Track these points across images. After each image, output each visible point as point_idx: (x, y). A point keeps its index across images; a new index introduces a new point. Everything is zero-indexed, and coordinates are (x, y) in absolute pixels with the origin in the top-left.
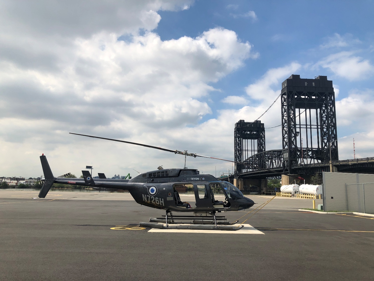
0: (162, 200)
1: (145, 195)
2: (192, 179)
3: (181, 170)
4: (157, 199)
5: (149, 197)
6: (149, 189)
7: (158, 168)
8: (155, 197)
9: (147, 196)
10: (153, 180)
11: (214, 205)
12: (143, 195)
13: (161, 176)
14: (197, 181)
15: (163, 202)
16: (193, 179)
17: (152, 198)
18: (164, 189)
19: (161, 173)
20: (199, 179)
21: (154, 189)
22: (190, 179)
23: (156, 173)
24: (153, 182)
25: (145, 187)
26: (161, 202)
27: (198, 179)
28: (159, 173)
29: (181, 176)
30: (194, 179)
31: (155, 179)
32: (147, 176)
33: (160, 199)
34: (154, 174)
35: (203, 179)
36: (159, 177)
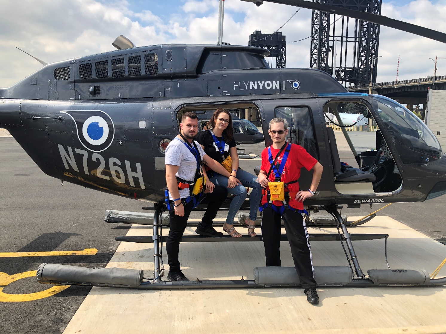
0: (134, 169)
1: (70, 149)
2: (253, 85)
3: (207, 51)
4: (115, 164)
5: (85, 154)
6: (81, 125)
7: (113, 44)
8: (106, 156)
9: (78, 151)
10: (96, 91)
11: (337, 182)
12: (60, 147)
13: (126, 74)
14: (273, 92)
15: (139, 174)
16: (255, 87)
17: (94, 159)
18: (142, 124)
19: (126, 61)
20: (278, 87)
21: (102, 123)
22: (243, 86)
23: (106, 63)
24: (97, 97)
25: (65, 118)
26: (131, 174)
27: (276, 85)
28: (121, 61)
29: (209, 72)
30: (258, 86)
31: (104, 86)
32: (74, 74)
33: (127, 163)
34: (101, 67)
35: (296, 85)
36: (119, 77)
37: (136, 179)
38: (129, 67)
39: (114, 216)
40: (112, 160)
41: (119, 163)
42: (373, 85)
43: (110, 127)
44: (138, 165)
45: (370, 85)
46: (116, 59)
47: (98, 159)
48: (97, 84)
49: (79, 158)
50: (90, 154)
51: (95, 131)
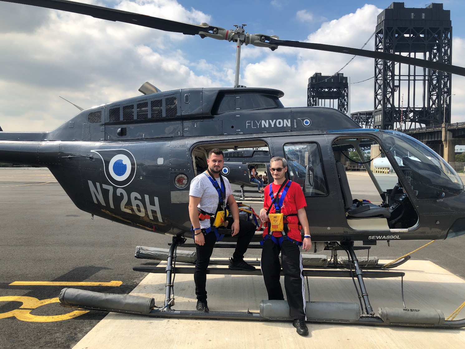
0: (152, 203)
1: (98, 184)
2: (265, 124)
3: (222, 94)
4: (136, 198)
5: (111, 189)
6: (107, 163)
7: (139, 90)
8: (129, 190)
9: (105, 186)
10: (123, 133)
11: (349, 217)
12: (90, 183)
13: (149, 116)
14: (284, 129)
15: (157, 208)
16: (267, 126)
17: (118, 194)
18: (160, 161)
19: (149, 105)
20: (289, 125)
21: (126, 161)
22: (255, 125)
23: (132, 107)
24: (124, 138)
25: (95, 157)
26: (150, 207)
27: (287, 123)
28: (145, 105)
29: (224, 112)
30: (270, 124)
31: (130, 127)
32: (105, 118)
33: (147, 197)
34: (128, 110)
35: (307, 122)
36: (143, 119)
37: (154, 212)
38: (152, 110)
39: (144, 252)
40: (134, 194)
41: (139, 197)
42: (446, 125)
43: (133, 164)
44: (156, 199)
45: (443, 125)
46: (141, 103)
47: (121, 194)
48: (124, 126)
49: (105, 193)
50: (115, 189)
51: (120, 168)
